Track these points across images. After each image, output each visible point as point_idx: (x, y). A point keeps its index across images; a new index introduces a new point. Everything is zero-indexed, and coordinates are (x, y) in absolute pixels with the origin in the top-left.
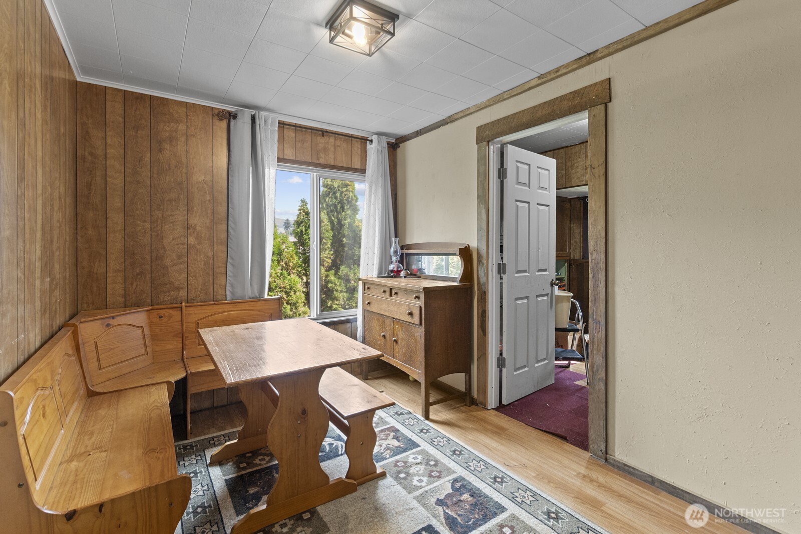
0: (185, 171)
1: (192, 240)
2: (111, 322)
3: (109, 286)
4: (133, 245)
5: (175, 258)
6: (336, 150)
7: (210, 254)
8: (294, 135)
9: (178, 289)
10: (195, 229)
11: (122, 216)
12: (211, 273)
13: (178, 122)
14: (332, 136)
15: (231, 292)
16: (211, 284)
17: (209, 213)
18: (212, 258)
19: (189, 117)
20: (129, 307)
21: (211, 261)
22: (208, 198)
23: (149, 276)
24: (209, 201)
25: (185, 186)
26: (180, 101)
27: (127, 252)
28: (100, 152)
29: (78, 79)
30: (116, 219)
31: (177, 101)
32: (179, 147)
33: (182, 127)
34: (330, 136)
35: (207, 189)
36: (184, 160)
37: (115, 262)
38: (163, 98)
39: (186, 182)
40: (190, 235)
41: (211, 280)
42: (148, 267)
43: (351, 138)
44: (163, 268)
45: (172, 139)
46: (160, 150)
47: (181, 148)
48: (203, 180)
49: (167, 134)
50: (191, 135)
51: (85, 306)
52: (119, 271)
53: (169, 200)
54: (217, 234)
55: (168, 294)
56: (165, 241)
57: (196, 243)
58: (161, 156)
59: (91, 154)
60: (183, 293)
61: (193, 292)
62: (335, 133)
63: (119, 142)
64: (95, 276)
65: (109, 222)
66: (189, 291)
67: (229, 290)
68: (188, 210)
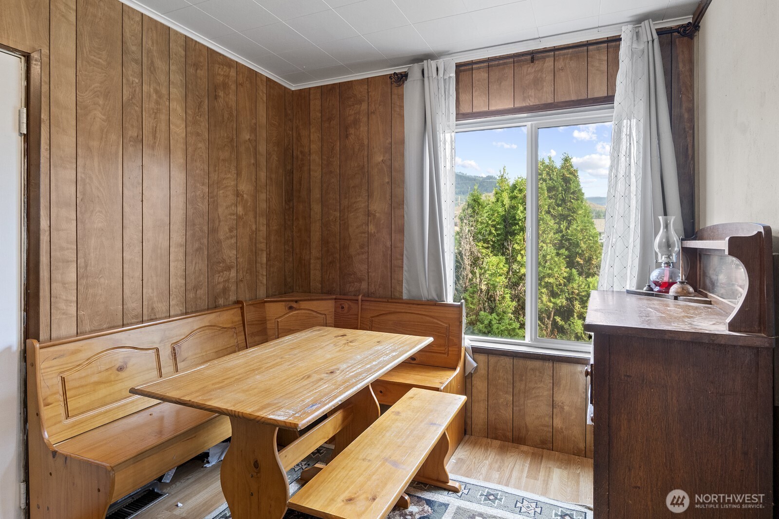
0: (366, 153)
1: (372, 228)
2: (294, 305)
3: (312, 272)
4: (327, 234)
5: (358, 247)
6: (557, 76)
7: (389, 244)
8: (486, 75)
9: (360, 280)
10: (375, 215)
11: (320, 205)
12: (389, 265)
13: (360, 102)
14: (548, 56)
15: (407, 289)
16: (389, 278)
17: (388, 196)
18: (390, 249)
19: (370, 94)
20: (325, 293)
21: (389, 252)
22: (387, 180)
23: (338, 265)
24: (388, 183)
25: (366, 170)
26: (362, 80)
27: (325, 242)
28: (306, 150)
29: (293, 89)
30: (316, 208)
31: (360, 80)
32: (361, 129)
33: (364, 106)
34: (544, 58)
35: (385, 169)
36: (366, 142)
37: (315, 251)
38: (349, 81)
39: (367, 165)
40: (371, 222)
41: (389, 274)
42: (337, 256)
43: (586, 48)
44: (349, 258)
45: (356, 122)
46: (347, 137)
47: (363, 129)
48: (382, 161)
49: (352, 118)
50: (372, 113)
51: (298, 288)
52: (318, 259)
53: (353, 187)
54: (395, 220)
55: (352, 284)
56: (350, 230)
57: (376, 231)
58: (347, 142)
59: (302, 152)
60: (364, 285)
61: (373, 286)
62: (555, 49)
63: (318, 136)
64: (303, 261)
65: (312, 213)
66: (370, 284)
67: (406, 287)
68: (370, 195)
